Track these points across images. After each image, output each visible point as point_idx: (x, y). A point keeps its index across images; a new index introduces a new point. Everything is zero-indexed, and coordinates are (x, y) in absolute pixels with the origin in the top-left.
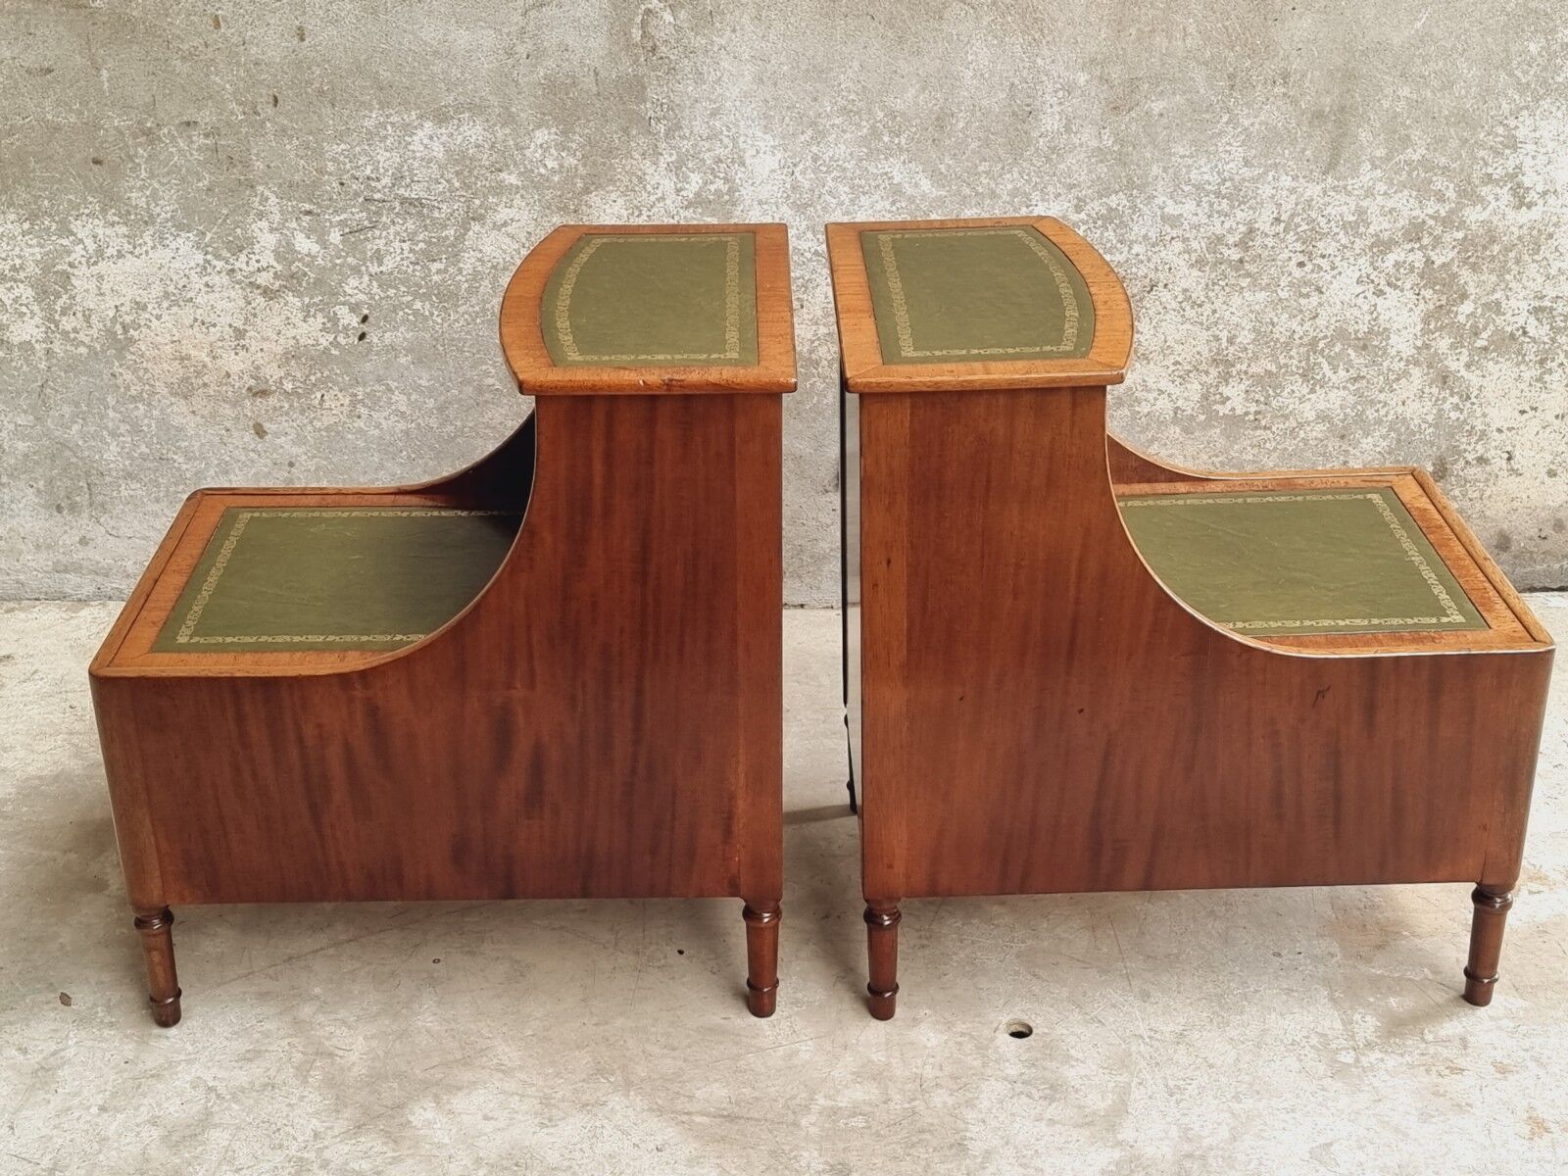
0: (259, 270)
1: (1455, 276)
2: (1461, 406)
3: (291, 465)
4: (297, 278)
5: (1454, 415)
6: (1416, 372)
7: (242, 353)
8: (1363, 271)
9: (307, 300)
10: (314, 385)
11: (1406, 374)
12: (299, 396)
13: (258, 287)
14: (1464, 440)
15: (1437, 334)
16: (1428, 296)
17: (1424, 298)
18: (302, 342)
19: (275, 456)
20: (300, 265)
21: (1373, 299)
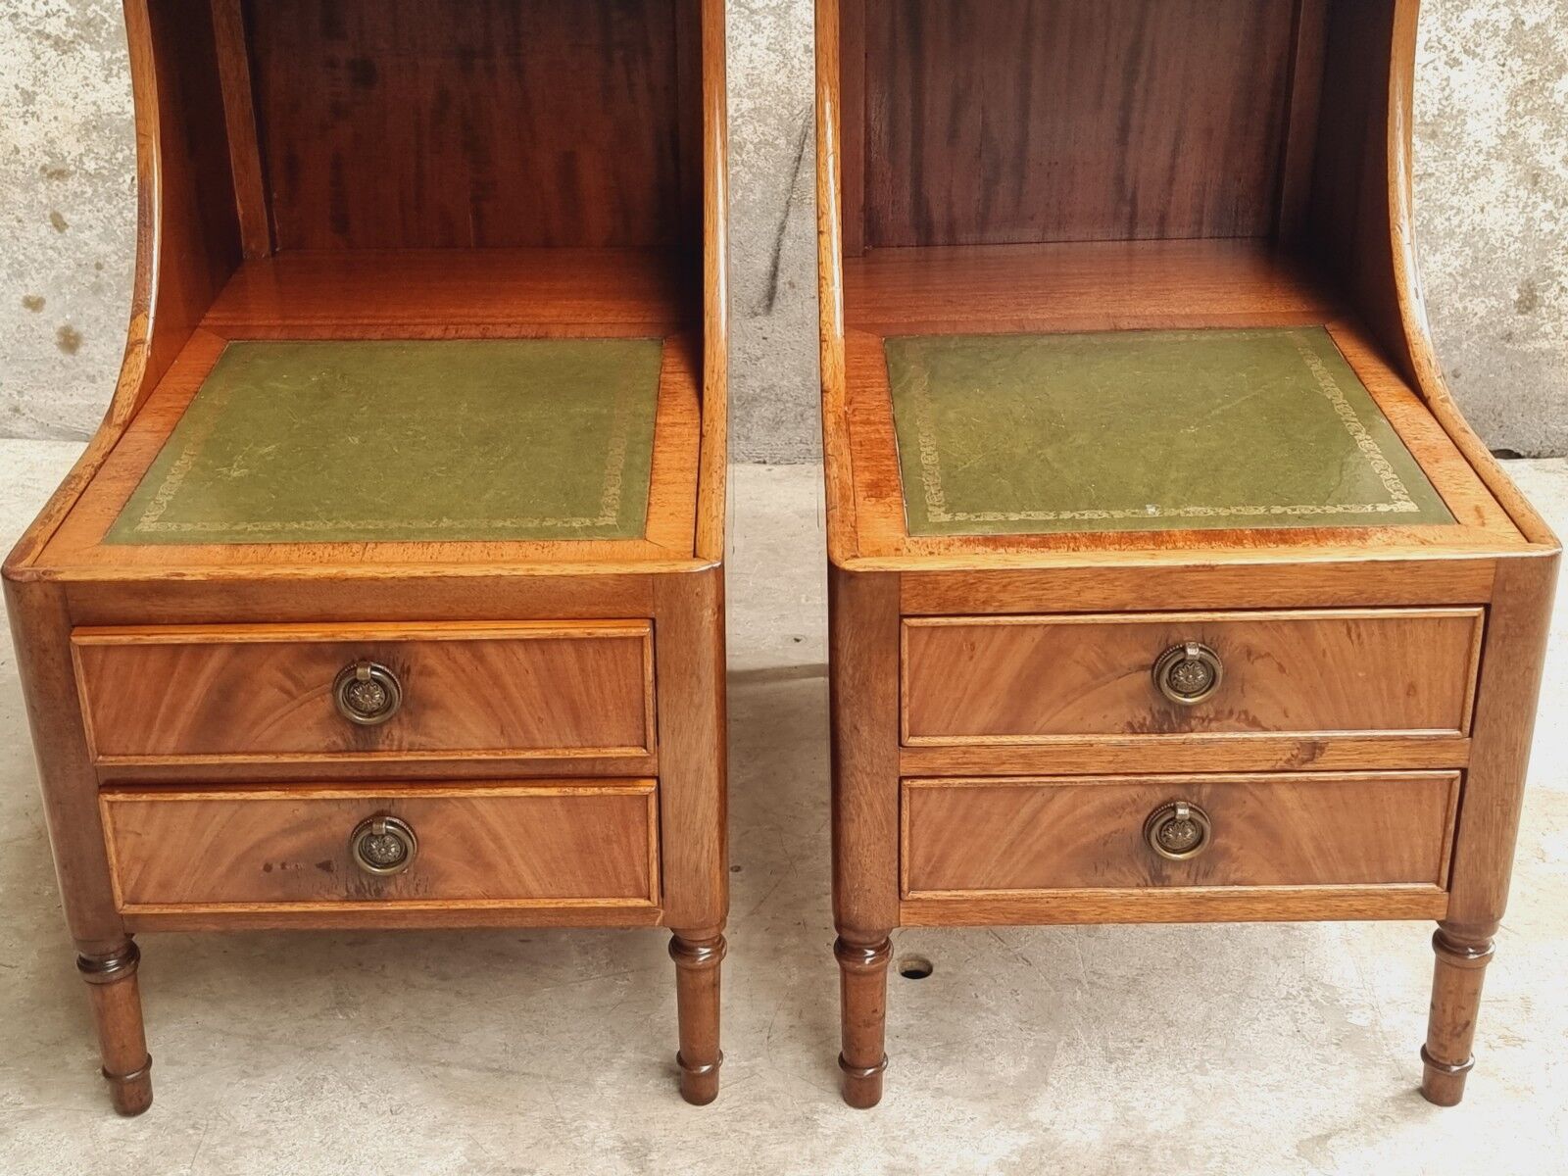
0: (47, 15)
1: (1550, 41)
2: (1556, 215)
3: (99, 267)
4: (95, 27)
5: (1547, 226)
6: (1499, 168)
7: (32, 122)
8: (1433, 33)
9: (108, 54)
10: (122, 165)
11: (1486, 169)
12: (104, 180)
13: (48, 37)
14: (1559, 259)
15: (1527, 118)
16: (1516, 68)
17: (1510, 70)
18: (103, 108)
19: (78, 255)
20: (98, 8)
21: (1445, 71)
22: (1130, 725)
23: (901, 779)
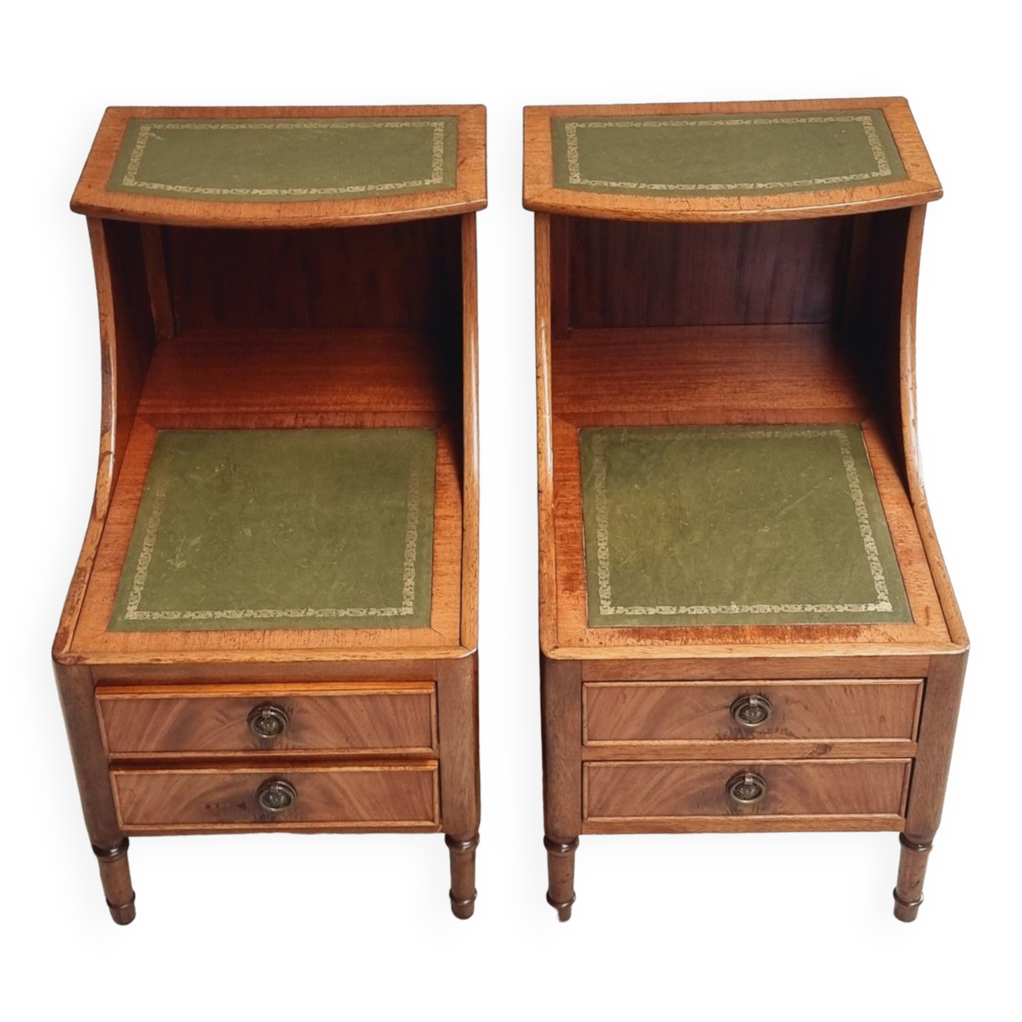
22: (717, 735)
23: (583, 762)
